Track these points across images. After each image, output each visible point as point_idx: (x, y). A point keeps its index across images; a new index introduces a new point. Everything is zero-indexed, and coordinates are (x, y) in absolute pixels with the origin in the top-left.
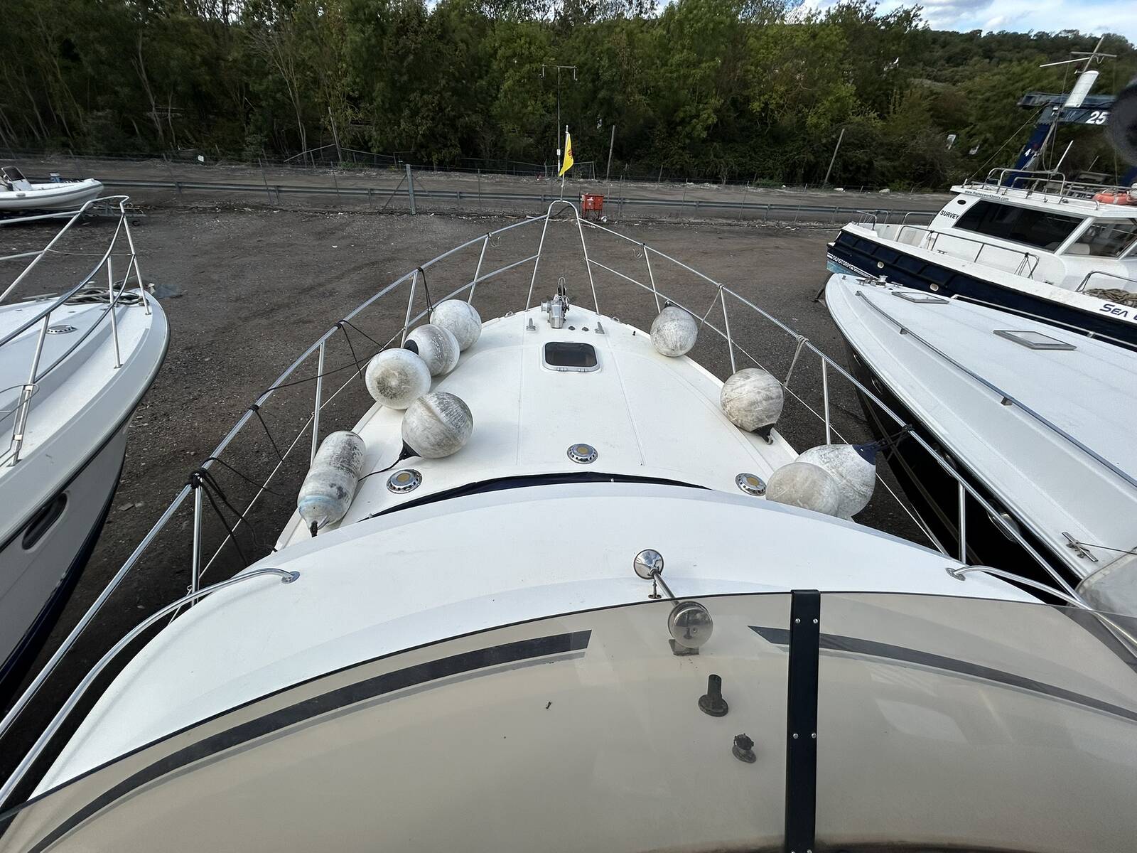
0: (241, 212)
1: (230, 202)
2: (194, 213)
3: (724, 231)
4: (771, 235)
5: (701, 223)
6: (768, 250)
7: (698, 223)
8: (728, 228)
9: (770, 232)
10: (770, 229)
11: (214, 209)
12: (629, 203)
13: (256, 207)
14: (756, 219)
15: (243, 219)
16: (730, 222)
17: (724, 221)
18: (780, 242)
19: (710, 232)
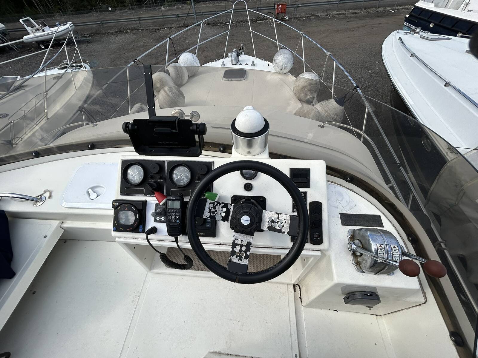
0: (126, 33)
1: (122, 28)
2: (109, 35)
3: (351, 17)
4: (378, 17)
5: (339, 14)
6: (374, 26)
7: (338, 14)
8: (354, 15)
9: (379, 15)
10: (379, 13)
11: (116, 32)
12: (301, 6)
13: (132, 30)
14: (372, 8)
15: (127, 36)
16: (356, 11)
17: (353, 11)
18: (383, 20)
19: (343, 19)
